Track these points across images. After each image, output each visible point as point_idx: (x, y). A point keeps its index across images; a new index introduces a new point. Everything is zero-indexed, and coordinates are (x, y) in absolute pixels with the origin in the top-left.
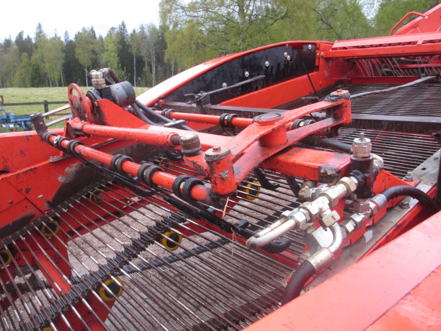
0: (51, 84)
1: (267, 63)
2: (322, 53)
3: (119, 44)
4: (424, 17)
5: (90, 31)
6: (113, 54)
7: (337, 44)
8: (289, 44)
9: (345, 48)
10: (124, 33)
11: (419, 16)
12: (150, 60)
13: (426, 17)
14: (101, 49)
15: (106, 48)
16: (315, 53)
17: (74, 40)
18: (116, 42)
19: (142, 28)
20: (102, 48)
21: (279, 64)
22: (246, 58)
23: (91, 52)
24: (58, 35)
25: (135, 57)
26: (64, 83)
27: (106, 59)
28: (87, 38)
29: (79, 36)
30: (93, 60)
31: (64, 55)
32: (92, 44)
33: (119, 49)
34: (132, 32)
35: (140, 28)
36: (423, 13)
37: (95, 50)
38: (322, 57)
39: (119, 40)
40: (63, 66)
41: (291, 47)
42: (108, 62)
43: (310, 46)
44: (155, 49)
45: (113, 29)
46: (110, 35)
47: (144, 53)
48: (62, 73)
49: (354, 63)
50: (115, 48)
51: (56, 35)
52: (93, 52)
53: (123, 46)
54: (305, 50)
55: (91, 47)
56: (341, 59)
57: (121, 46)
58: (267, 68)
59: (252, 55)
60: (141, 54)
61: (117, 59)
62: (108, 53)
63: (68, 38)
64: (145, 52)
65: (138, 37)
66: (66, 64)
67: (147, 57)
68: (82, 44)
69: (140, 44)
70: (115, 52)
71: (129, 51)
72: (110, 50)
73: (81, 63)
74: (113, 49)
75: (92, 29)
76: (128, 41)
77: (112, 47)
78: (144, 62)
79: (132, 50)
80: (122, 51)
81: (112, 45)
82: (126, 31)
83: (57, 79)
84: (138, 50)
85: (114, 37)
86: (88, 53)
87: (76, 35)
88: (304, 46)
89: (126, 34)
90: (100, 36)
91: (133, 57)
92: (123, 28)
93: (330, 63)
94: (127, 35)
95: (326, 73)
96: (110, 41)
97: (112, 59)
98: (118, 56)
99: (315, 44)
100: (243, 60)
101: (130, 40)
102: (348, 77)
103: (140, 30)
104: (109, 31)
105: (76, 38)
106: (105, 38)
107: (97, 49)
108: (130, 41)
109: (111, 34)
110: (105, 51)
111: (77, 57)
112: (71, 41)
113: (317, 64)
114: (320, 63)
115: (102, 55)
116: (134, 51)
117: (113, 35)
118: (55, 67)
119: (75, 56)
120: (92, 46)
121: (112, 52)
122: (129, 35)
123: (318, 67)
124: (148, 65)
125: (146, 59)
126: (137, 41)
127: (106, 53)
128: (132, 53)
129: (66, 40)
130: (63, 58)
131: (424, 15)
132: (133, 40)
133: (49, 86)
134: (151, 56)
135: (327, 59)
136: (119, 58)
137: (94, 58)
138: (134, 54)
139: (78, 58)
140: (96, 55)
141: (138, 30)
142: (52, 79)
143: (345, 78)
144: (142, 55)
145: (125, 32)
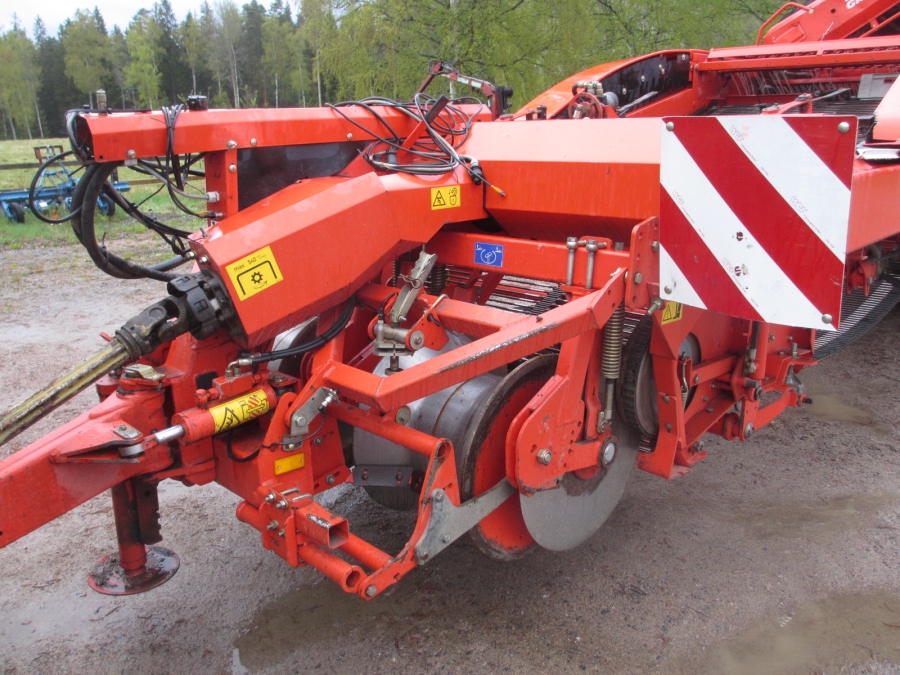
0: (14, 133)
1: (643, 77)
2: (697, 65)
3: (159, 46)
4: (808, 10)
5: (92, 18)
6: (149, 66)
7: (714, 54)
8: (664, 54)
9: (722, 59)
10: (169, 22)
11: (800, 8)
12: (228, 77)
13: (811, 11)
14: (120, 57)
15: (133, 54)
16: (689, 65)
17: (57, 38)
18: (152, 41)
19: (207, 11)
20: (122, 54)
21: (654, 80)
22: (625, 72)
23: (99, 64)
24: (21, 27)
25: (194, 72)
26: (44, 131)
27: (133, 77)
28: (87, 32)
29: (68, 29)
30: (106, 80)
31: (39, 70)
32: (101, 45)
33: (159, 55)
34: (185, 19)
35: (202, 12)
36: (806, 4)
37: (107, 59)
38: (697, 70)
39: (158, 37)
40: (39, 94)
41: (665, 59)
42: (139, 83)
43: (684, 56)
44: (238, 56)
45: (142, 12)
46: (136, 26)
47: (213, 64)
48: (40, 109)
49: (729, 78)
50: (153, 53)
51: (15, 28)
52: (103, 61)
53: (168, 50)
54: (679, 61)
55: (98, 52)
56: (714, 73)
57: (162, 50)
58: (643, 83)
59: (630, 68)
60: (206, 65)
61: (155, 77)
62: (139, 65)
63: (43, 33)
64: (217, 61)
65: (200, 30)
66: (43, 90)
67: (222, 71)
68: (79, 46)
69: (204, 45)
70: (151, 62)
71: (181, 59)
72: (141, 59)
73: (79, 87)
74: (148, 56)
75: (97, 12)
76: (177, 36)
77: (145, 51)
78: (215, 83)
79: (187, 57)
80: (165, 61)
81: (146, 47)
82: (172, 16)
83: (30, 121)
84: (200, 57)
85: (146, 31)
86: (92, 64)
87: (61, 27)
88: (679, 57)
89: (173, 23)
90: (116, 27)
91: (191, 70)
92: (164, 11)
93: (704, 78)
94: (176, 26)
95: (700, 91)
96: (140, 38)
97: (146, 76)
98: (160, 70)
99: (687, 53)
100: (621, 74)
101: (181, 36)
102: (721, 96)
103: (203, 15)
104: (135, 18)
105: (63, 32)
106: (127, 33)
107: (111, 57)
108: (183, 39)
109: (140, 24)
110: (131, 60)
111: (68, 73)
112: (51, 41)
113: (690, 79)
114: (694, 78)
115: (125, 69)
116: (192, 60)
117: (143, 25)
118: (23, 97)
119: (65, 72)
120: (100, 49)
121: (145, 62)
122: (179, 27)
123: (691, 82)
124: (223, 90)
125: (218, 76)
126: (197, 39)
127: (133, 65)
128: (188, 64)
129: (39, 38)
130: (39, 79)
131: (807, 7)
132: (188, 36)
133: (12, 138)
134: (230, 70)
135: (701, 73)
136: (161, 74)
137: (106, 77)
138: (192, 66)
139: (72, 77)
140: (111, 68)
141: (198, 16)
142: (19, 124)
143: (718, 97)
144: (211, 67)
145: (169, 19)
